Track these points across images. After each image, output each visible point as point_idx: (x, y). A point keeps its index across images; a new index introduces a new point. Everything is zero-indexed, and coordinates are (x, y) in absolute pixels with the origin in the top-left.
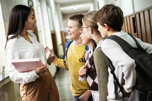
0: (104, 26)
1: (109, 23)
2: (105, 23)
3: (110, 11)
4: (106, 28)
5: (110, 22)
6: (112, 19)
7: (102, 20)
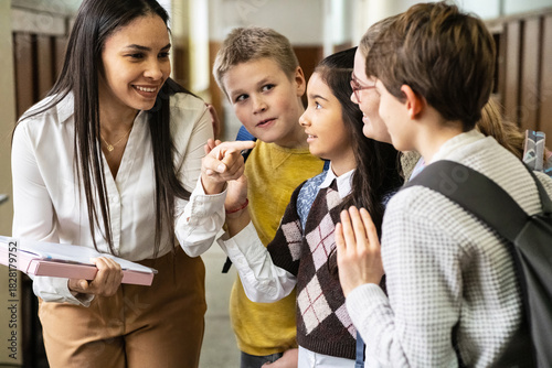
0: (401, 97)
1: (425, 83)
2: (405, 83)
3: (434, 31)
4: (409, 107)
5: (427, 81)
6: (435, 66)
7: (392, 69)
